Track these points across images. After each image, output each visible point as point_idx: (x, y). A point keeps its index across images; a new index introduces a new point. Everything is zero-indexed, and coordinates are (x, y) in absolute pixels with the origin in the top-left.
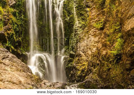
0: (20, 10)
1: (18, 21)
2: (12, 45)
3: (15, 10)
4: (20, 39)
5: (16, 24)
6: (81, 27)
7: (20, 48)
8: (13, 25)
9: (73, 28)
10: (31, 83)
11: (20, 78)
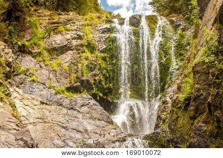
0: (111, 54)
1: (109, 66)
2: (101, 92)
3: (106, 55)
4: (111, 85)
5: (106, 69)
6: (178, 69)
7: (111, 95)
8: (102, 70)
9: (169, 70)
10: (99, 133)
11: (88, 126)
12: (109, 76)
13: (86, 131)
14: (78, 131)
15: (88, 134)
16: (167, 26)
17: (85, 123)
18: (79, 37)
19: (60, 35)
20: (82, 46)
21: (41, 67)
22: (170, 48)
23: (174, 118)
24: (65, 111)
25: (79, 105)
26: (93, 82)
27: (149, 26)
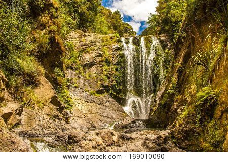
0: (121, 66)
1: (119, 74)
2: (115, 92)
3: (117, 67)
4: (121, 87)
6: (164, 78)
7: (121, 94)
8: (115, 78)
9: (158, 79)
12: (120, 81)
13: (113, 117)
14: (109, 118)
15: (114, 120)
16: (158, 46)
17: (111, 113)
18: (100, 55)
19: (88, 54)
20: (102, 61)
21: (79, 77)
22: (159, 63)
23: (159, 112)
24: (99, 106)
25: (104, 102)
26: (110, 86)
27: (146, 45)
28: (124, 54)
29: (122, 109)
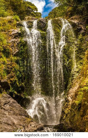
0: (23, 57)
1: (21, 67)
3: (18, 58)
4: (23, 84)
5: (19, 71)
6: (78, 71)
7: (24, 93)
8: (16, 72)
9: (70, 72)
10: (22, 125)
11: (14, 120)
12: (22, 76)
13: (14, 124)
14: (8, 124)
15: (16, 126)
16: (70, 31)
17: (12, 118)
22: (71, 52)
23: (72, 115)
25: (2, 104)
26: (10, 83)
27: (54, 30)
28: (26, 42)
29: (25, 112)
